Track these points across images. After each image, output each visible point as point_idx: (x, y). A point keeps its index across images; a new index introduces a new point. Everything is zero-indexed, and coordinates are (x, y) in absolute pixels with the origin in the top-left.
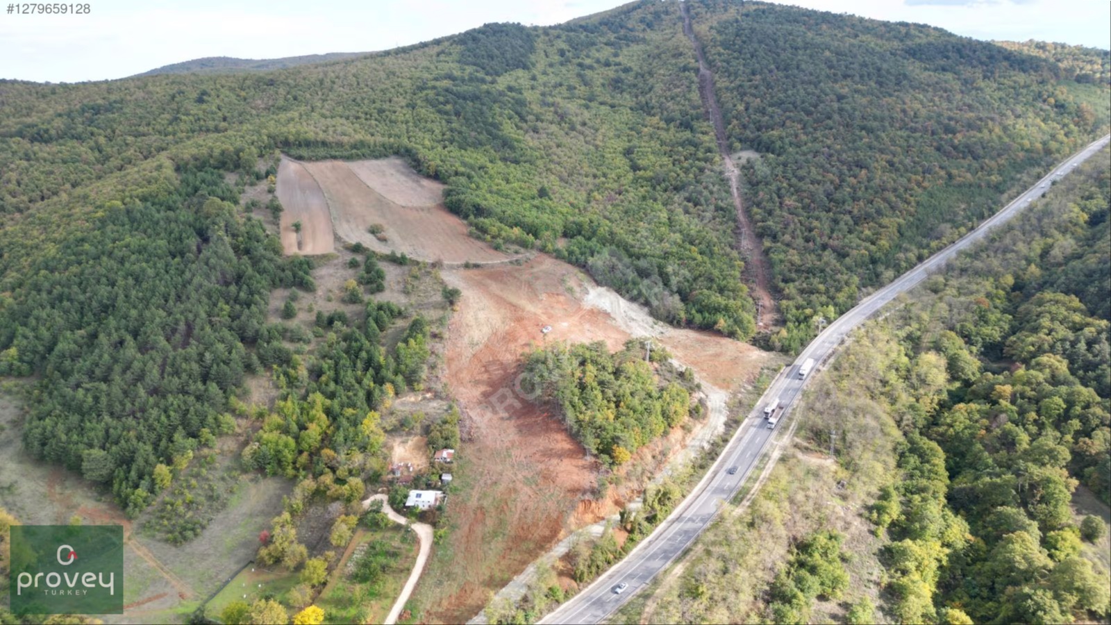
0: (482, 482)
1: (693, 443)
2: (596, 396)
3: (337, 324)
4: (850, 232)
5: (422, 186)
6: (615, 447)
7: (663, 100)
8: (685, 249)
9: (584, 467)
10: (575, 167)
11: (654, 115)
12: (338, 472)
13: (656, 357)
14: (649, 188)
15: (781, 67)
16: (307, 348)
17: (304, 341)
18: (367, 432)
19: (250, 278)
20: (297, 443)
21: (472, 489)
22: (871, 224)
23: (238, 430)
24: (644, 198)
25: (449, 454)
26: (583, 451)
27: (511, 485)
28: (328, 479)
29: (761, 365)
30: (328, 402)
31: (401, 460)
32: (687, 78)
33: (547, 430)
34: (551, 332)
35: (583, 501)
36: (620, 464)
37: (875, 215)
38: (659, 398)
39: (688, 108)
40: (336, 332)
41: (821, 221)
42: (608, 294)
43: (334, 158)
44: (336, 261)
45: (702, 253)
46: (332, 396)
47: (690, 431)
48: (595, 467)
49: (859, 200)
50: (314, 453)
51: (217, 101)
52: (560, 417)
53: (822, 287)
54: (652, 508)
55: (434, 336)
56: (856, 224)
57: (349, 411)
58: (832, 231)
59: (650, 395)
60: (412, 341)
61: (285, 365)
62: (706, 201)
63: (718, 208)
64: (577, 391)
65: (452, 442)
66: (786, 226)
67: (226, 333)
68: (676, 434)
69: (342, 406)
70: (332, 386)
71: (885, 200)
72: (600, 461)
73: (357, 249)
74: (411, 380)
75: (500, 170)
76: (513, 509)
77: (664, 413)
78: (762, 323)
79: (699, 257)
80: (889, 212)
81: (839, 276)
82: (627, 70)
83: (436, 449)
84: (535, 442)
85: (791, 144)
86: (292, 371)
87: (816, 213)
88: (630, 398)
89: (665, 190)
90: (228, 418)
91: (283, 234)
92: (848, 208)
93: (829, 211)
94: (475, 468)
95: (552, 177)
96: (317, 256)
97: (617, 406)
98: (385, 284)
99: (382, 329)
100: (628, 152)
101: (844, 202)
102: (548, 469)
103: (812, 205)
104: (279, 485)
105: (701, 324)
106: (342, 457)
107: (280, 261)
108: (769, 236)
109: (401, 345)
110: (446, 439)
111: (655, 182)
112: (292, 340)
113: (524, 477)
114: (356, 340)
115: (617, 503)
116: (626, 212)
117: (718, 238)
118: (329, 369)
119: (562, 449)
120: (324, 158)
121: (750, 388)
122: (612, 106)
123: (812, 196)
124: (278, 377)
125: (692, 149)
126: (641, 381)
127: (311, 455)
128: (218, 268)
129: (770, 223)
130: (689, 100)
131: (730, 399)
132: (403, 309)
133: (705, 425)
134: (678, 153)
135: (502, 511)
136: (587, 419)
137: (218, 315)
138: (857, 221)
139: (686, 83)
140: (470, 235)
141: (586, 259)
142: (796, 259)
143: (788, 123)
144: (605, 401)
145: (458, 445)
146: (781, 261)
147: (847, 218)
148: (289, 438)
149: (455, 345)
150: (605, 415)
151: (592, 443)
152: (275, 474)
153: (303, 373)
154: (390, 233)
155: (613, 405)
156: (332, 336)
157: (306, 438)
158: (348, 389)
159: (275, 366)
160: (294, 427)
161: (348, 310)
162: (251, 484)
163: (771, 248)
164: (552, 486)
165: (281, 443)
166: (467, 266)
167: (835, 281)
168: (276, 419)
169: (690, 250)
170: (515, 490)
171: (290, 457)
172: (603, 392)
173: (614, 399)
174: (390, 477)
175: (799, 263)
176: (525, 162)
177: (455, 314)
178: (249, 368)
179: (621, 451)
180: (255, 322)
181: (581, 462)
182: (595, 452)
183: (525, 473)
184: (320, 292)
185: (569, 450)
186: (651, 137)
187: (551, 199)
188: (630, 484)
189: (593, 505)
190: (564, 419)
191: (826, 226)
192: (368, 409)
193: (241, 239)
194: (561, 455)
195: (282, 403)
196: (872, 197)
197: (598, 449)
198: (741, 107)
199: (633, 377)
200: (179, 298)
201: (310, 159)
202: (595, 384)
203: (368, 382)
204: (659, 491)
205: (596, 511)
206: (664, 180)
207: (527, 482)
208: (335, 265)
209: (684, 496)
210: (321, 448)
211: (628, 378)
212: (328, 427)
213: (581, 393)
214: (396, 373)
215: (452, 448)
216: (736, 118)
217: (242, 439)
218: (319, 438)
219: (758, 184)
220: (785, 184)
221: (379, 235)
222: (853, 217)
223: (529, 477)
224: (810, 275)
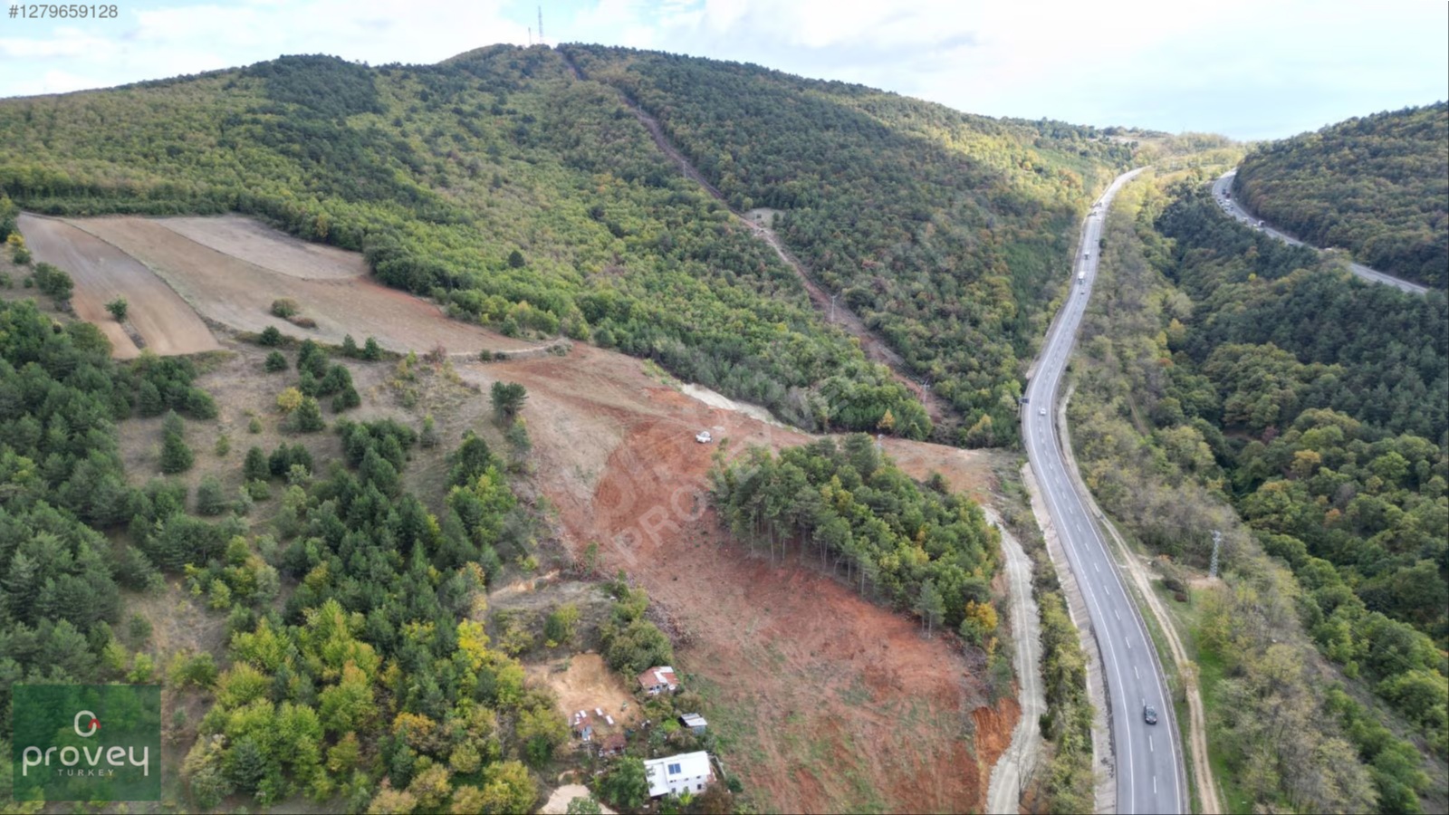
0: (763, 717)
3: (297, 470)
4: (960, 294)
7: (604, 153)
8: (768, 327)
10: (534, 232)
11: (601, 172)
14: (658, 256)
15: (752, 111)
16: (247, 522)
17: (236, 510)
18: (477, 664)
20: (322, 715)
21: (755, 734)
22: (977, 284)
24: (659, 268)
25: (666, 676)
27: (824, 712)
28: (435, 778)
29: (990, 467)
30: (359, 618)
31: (578, 706)
32: (627, 126)
35: (975, 712)
37: (976, 274)
39: (650, 162)
40: (301, 485)
41: (920, 282)
42: (704, 393)
44: (233, 364)
45: (793, 331)
46: (361, 605)
49: (950, 255)
50: (374, 730)
53: (974, 362)
56: (961, 284)
57: (417, 629)
58: (941, 294)
60: (484, 479)
61: (212, 562)
62: (752, 267)
63: (774, 276)
65: (659, 653)
66: (882, 290)
69: (395, 621)
70: (349, 584)
73: (269, 340)
76: (862, 756)
78: (928, 416)
79: (795, 336)
80: (986, 270)
81: (985, 347)
82: (528, 120)
83: (639, 671)
85: (821, 196)
86: (240, 573)
87: (908, 273)
89: (682, 258)
91: (93, 326)
92: (944, 265)
93: (920, 270)
96: (191, 356)
97: (913, 538)
98: (358, 393)
100: (594, 215)
101: (933, 259)
102: (872, 667)
108: (865, 305)
110: (647, 647)
111: (660, 248)
112: (207, 511)
113: (837, 690)
116: (649, 287)
117: (801, 311)
118: (322, 554)
122: (532, 162)
123: (892, 252)
124: (207, 588)
125: (689, 209)
127: (365, 735)
129: (857, 288)
130: (645, 151)
132: (417, 430)
134: (668, 213)
135: (844, 763)
137: (15, 480)
138: (960, 281)
139: (630, 131)
140: (451, 316)
142: (920, 328)
143: (801, 173)
145: (672, 656)
146: (905, 333)
147: (948, 277)
148: (300, 708)
149: (550, 481)
150: (916, 554)
153: (265, 571)
155: (907, 539)
156: (293, 495)
157: (342, 702)
159: (188, 567)
161: (307, 444)
163: (879, 318)
164: (901, 696)
165: (284, 722)
166: (489, 358)
167: (984, 353)
168: (245, 673)
169: (775, 328)
170: (839, 719)
171: (311, 751)
172: (882, 518)
173: (903, 529)
174: (573, 744)
175: (928, 334)
176: (457, 222)
179: (986, 610)
180: (109, 481)
182: (942, 621)
183: (834, 683)
184: (225, 418)
186: (617, 196)
187: (533, 270)
189: (992, 715)
191: (931, 288)
195: (247, 638)
198: (729, 157)
202: (865, 507)
203: (424, 567)
205: (997, 725)
206: (672, 246)
207: (849, 698)
208: (236, 370)
210: (387, 714)
212: (382, 668)
215: (665, 664)
216: (728, 169)
218: (372, 694)
219: (811, 242)
220: (849, 241)
221: (297, 317)
222: (954, 276)
223: (847, 688)
224: (949, 348)
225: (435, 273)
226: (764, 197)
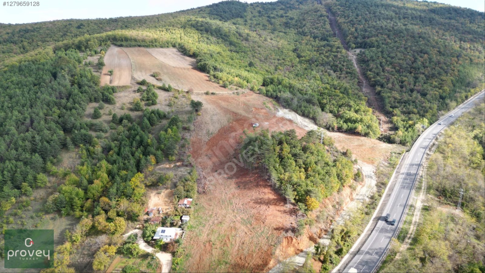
0: (211, 222)
1: (357, 197)
2: (291, 164)
3: (125, 121)
4: (425, 83)
5: (186, 60)
6: (308, 198)
7: (311, 29)
8: (332, 91)
9: (285, 212)
10: (268, 55)
11: (307, 36)
12: (109, 214)
13: (326, 142)
14: (308, 65)
15: (371, 13)
16: (104, 135)
17: (103, 131)
18: (133, 186)
19: (76, 95)
20: (86, 193)
21: (204, 227)
22: (436, 79)
23: (48, 185)
24: (306, 69)
25: (188, 201)
26: (284, 200)
27: (232, 225)
28: (101, 219)
29: (390, 151)
30: (110, 166)
31: (155, 205)
33: (257, 186)
34: (258, 127)
35: (286, 237)
36: (312, 210)
37: (437, 75)
38: (334, 166)
39: (325, 32)
40: (124, 126)
41: (408, 78)
42: (290, 113)
43: (140, 46)
44: (130, 89)
45: (341, 93)
46: (113, 163)
47: (355, 189)
48: (293, 212)
49: (427, 67)
50: (96, 201)
51: (88, 28)
52: (267, 177)
53: (415, 110)
54: (338, 244)
55: (185, 129)
56: (427, 79)
57: (124, 172)
58: (415, 83)
59: (327, 164)
60: (169, 130)
61: (87, 145)
62: (340, 70)
63: (347, 73)
64: (278, 160)
65: (191, 194)
66: (388, 80)
67: (53, 125)
68: (346, 191)
69: (119, 169)
70: (115, 157)
71: (441, 68)
72: (297, 208)
73: (143, 83)
74: (167, 154)
75: (228, 54)
76: (233, 243)
77: (338, 176)
78: (383, 129)
79: (341, 95)
80: (444, 74)
81: (424, 105)
82: (292, 19)
83: (179, 198)
84: (249, 194)
85: (383, 44)
86: (91, 148)
87: (404, 74)
88: (315, 165)
89: (317, 66)
90: (42, 176)
91: (102, 76)
92: (423, 71)
93: (411, 73)
94: (207, 212)
95: (256, 59)
96: (120, 87)
97: (306, 170)
98: (157, 101)
99: (152, 124)
100: (295, 50)
101: (419, 69)
102: (259, 213)
103: (401, 70)
104: (69, 222)
105: (347, 129)
106: (113, 203)
107: (96, 88)
108: (378, 85)
109: (162, 132)
110: (187, 191)
111: (310, 62)
112: (95, 131)
113: (242, 218)
114: (135, 130)
115: (311, 238)
116: (297, 75)
117: (350, 86)
118: (116, 146)
119: (269, 199)
120: (135, 46)
121: (386, 164)
122: (285, 33)
123: (400, 66)
124: (82, 151)
125: (330, 48)
126: (320, 155)
127: (94, 201)
128: (58, 91)
129: (378, 78)
130: (325, 28)
131: (376, 170)
132: (167, 114)
133: (363, 186)
134: (321, 50)
135: (225, 244)
136: (286, 178)
137: (52, 116)
138: (428, 77)
139: (322, 21)
140: (210, 80)
141: (276, 94)
142: (397, 96)
143: (379, 35)
144: (297, 168)
145: (195, 196)
146: (389, 97)
147: (423, 76)
148: (80, 190)
149: (198, 134)
150: (298, 176)
151: (291, 195)
152: (68, 215)
153: (98, 149)
154: (165, 77)
155: (303, 170)
156: (121, 128)
157: (92, 190)
158: (124, 158)
159: (81, 145)
160: (85, 182)
161: (133, 114)
162: (51, 222)
163: (381, 91)
164: (262, 225)
165: (74, 193)
166: (207, 94)
167: (422, 107)
168: (74, 177)
169: (335, 92)
170: (235, 229)
171: (79, 203)
172: (296, 161)
173: (304, 166)
174: (146, 217)
175: (399, 98)
176: (242, 52)
177: (199, 118)
178: (64, 146)
179: (313, 201)
180: (73, 119)
181: (282, 208)
182: (293, 201)
183: (242, 216)
184: (117, 105)
185: (274, 199)
186: (307, 44)
187: (256, 68)
188: (320, 225)
189: (294, 240)
190: (269, 178)
191: (412, 80)
192: (136, 171)
193: (76, 77)
194: (268, 203)
195: (80, 167)
196: (434, 67)
197: (295, 199)
198: (354, 30)
199: (315, 152)
200: (31, 106)
201: (127, 46)
202: (290, 156)
203: (138, 154)
204: (343, 231)
205: (296, 245)
206: (316, 61)
207: (244, 222)
208: (129, 91)
209: (359, 235)
210: (101, 196)
211: (312, 153)
212: (108, 183)
213: (281, 161)
214: (157, 149)
215: (191, 198)
216: (351, 34)
217: (50, 190)
218: (101, 190)
219: (368, 61)
220: (384, 60)
221: (157, 78)
222: (425, 76)
223: (245, 219)
224: (407, 104)
225: (213, 67)
226: (360, 44)
